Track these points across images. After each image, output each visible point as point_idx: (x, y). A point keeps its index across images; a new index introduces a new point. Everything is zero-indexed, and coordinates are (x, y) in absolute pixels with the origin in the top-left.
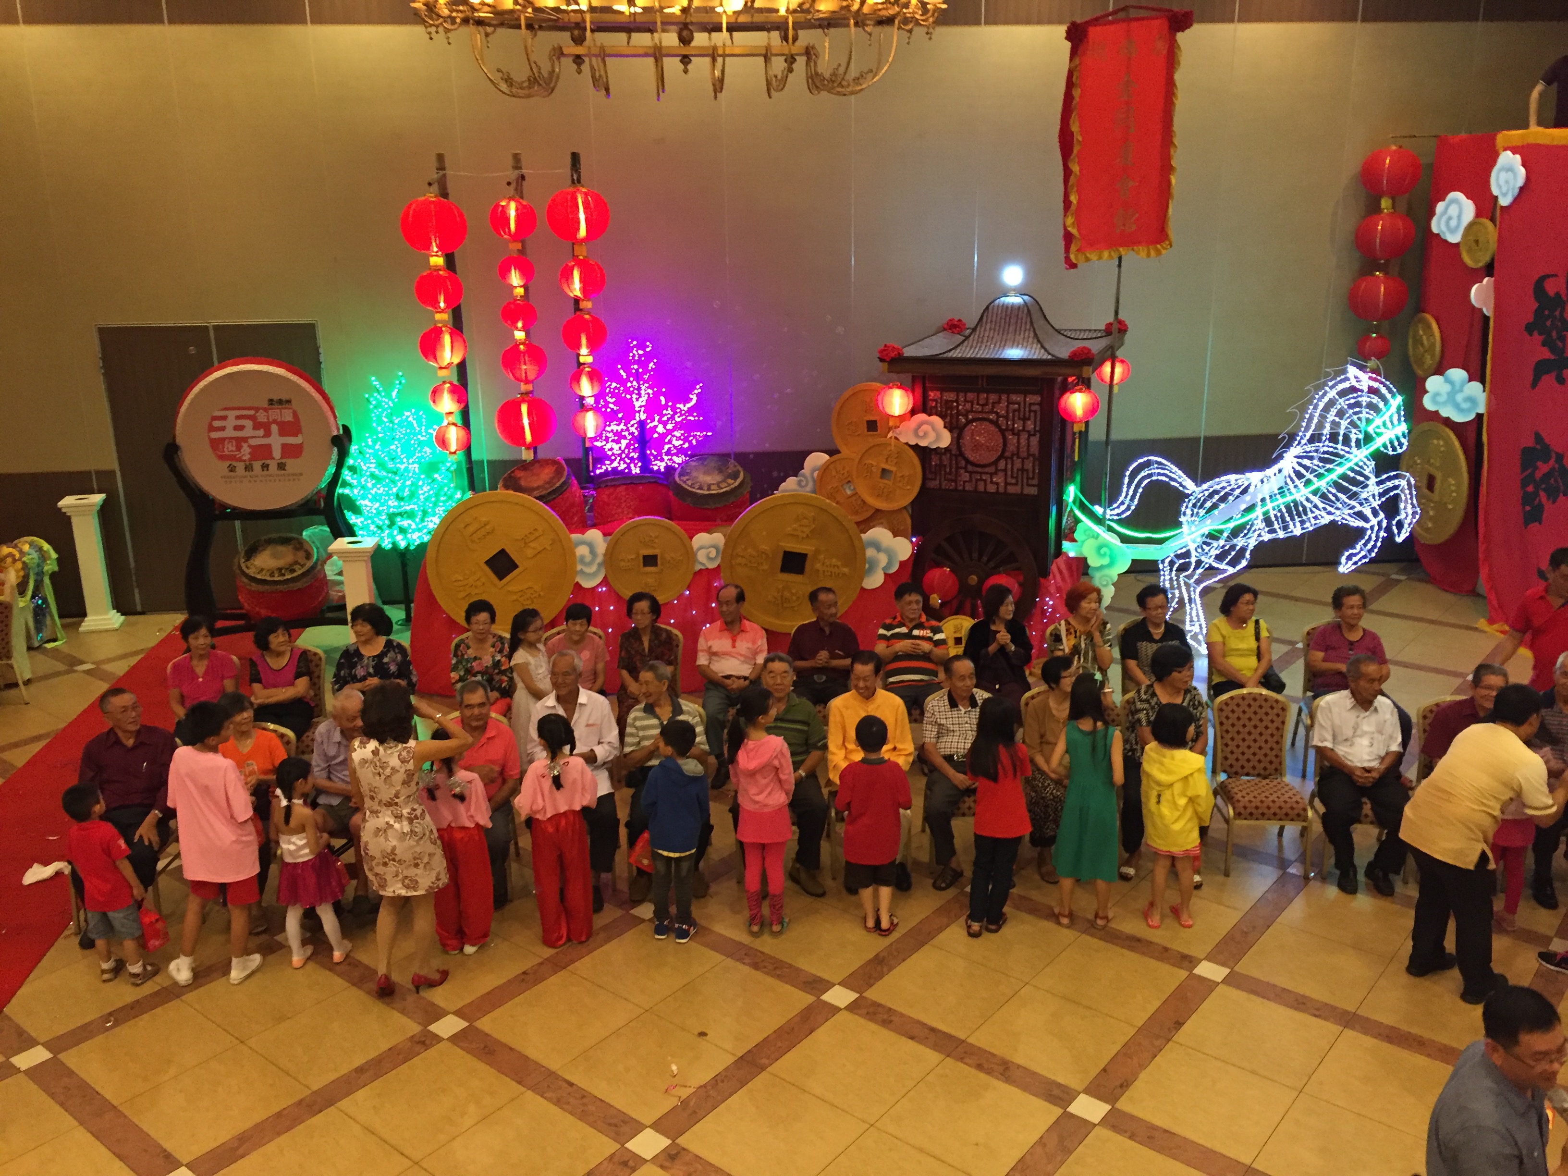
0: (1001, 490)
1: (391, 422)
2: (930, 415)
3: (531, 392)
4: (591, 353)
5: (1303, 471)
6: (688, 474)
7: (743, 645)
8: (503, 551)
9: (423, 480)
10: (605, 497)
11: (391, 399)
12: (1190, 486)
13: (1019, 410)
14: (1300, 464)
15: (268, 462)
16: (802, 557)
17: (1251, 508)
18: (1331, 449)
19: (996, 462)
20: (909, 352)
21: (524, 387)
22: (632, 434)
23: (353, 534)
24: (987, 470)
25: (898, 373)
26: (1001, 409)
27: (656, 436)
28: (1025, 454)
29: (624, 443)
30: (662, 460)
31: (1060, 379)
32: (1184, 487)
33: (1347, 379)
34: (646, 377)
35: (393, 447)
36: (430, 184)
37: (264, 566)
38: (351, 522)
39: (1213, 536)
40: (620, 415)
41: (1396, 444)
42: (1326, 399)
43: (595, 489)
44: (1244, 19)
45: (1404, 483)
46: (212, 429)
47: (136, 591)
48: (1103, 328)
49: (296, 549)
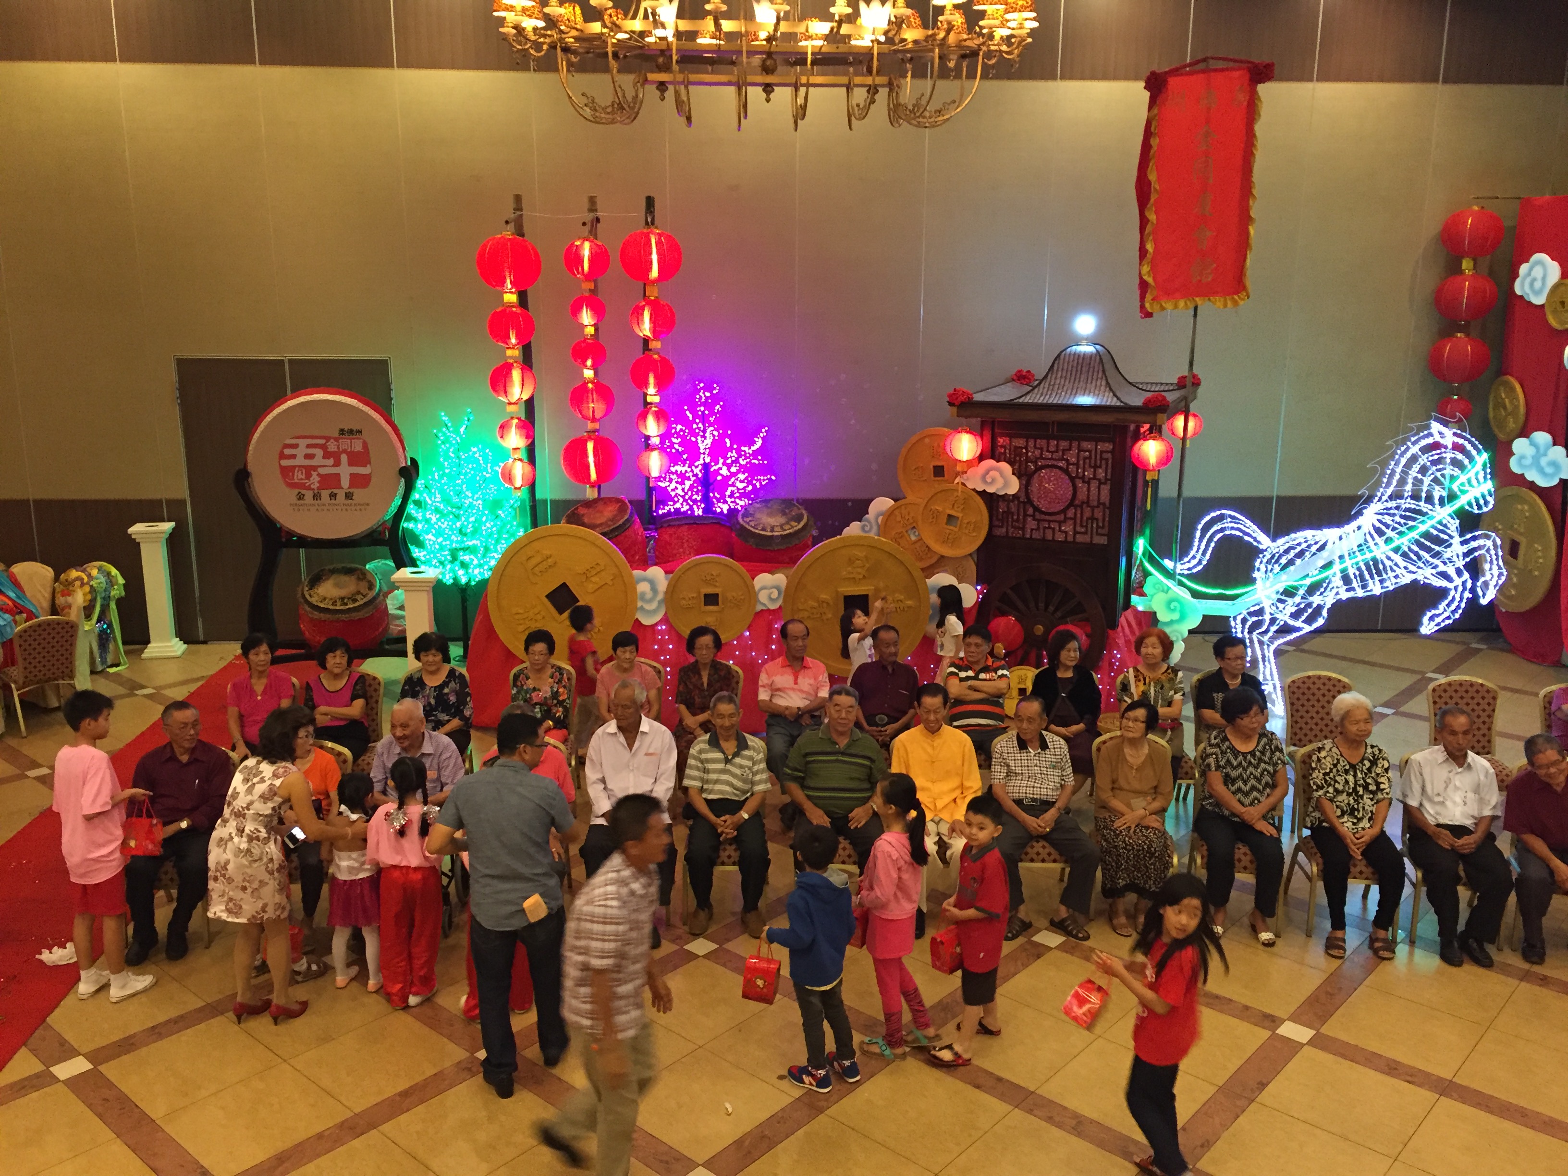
0: (1070, 539)
1: (458, 457)
2: (998, 461)
3: (597, 431)
4: (659, 392)
5: (1383, 528)
6: (752, 515)
7: (806, 682)
8: (564, 586)
9: (487, 516)
10: (666, 537)
11: (458, 434)
12: (1264, 541)
13: (1090, 457)
14: (1379, 521)
15: (335, 491)
17: (1328, 565)
18: (1413, 506)
19: (1064, 511)
20: (978, 397)
21: (590, 426)
22: (696, 475)
23: (415, 565)
24: (1055, 518)
25: (967, 417)
26: (1072, 456)
27: (719, 478)
28: (1095, 504)
29: (688, 484)
30: (725, 502)
31: (1132, 427)
32: (1259, 542)
33: (1431, 435)
34: (712, 419)
35: (459, 482)
36: (507, 222)
37: (329, 595)
38: (414, 555)
40: (685, 456)
41: (1482, 502)
42: (1408, 455)
43: (656, 530)
44: (1325, 77)
45: (1489, 543)
46: (282, 456)
47: (200, 620)
48: (1176, 381)
49: (359, 579)
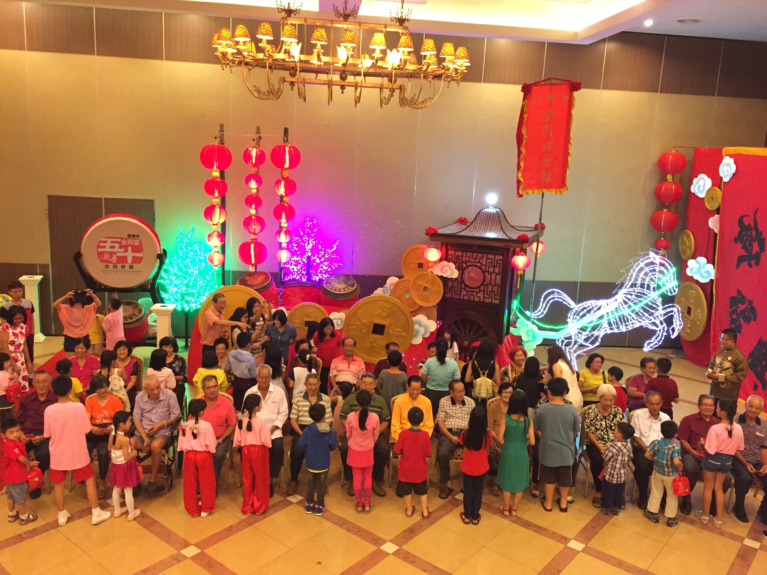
0: (482, 300)
1: (187, 249)
2: (449, 262)
3: (256, 239)
4: (287, 222)
5: (627, 301)
6: (330, 283)
7: (353, 367)
9: (200, 278)
10: (288, 292)
11: (187, 238)
12: (572, 304)
13: (492, 262)
14: (626, 297)
15: (124, 264)
16: (383, 327)
17: (602, 317)
18: (641, 291)
19: (479, 287)
20: (440, 231)
21: (253, 237)
22: (304, 262)
23: (163, 302)
24: (474, 290)
25: (434, 241)
26: (483, 261)
27: (315, 264)
28: (494, 284)
29: (300, 266)
30: (317, 276)
31: (512, 249)
32: (570, 305)
34: (313, 235)
35: (187, 261)
36: (216, 138)
38: (163, 296)
39: (583, 329)
40: (299, 253)
41: (672, 290)
42: (639, 267)
43: (284, 288)
44: (605, 87)
45: (675, 310)
46: (99, 247)
47: (53, 324)
48: (534, 226)
49: (134, 308)
